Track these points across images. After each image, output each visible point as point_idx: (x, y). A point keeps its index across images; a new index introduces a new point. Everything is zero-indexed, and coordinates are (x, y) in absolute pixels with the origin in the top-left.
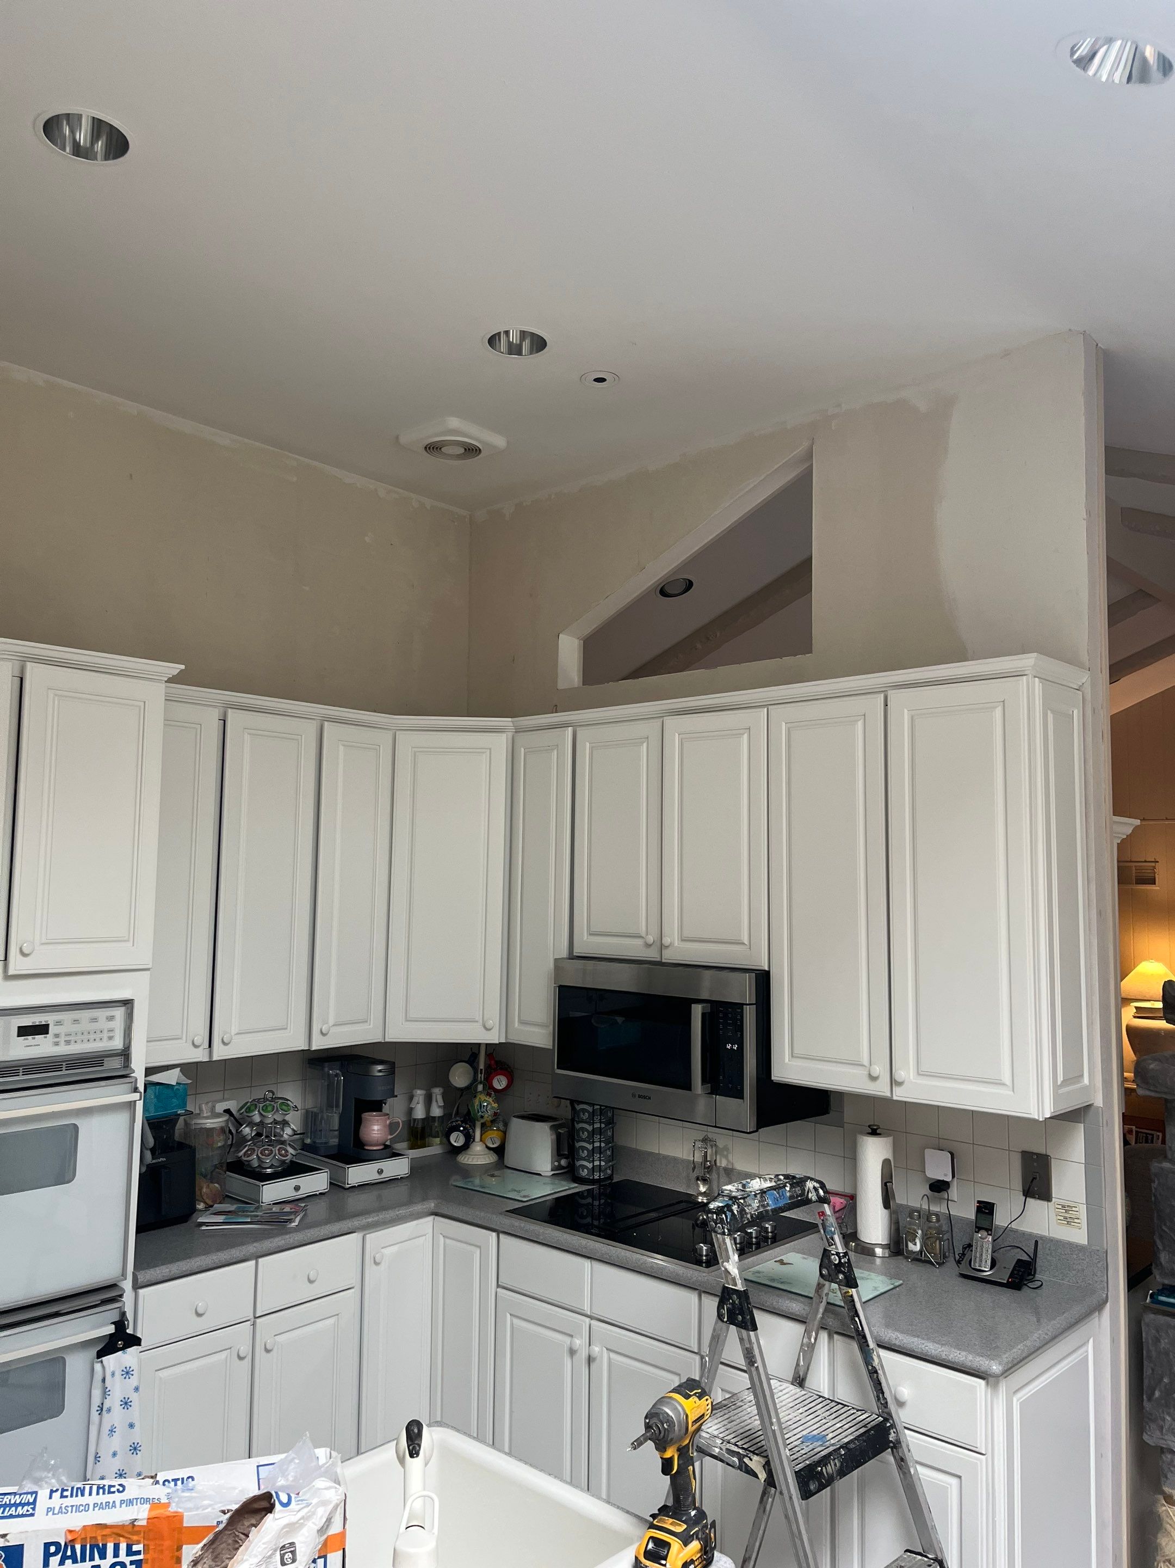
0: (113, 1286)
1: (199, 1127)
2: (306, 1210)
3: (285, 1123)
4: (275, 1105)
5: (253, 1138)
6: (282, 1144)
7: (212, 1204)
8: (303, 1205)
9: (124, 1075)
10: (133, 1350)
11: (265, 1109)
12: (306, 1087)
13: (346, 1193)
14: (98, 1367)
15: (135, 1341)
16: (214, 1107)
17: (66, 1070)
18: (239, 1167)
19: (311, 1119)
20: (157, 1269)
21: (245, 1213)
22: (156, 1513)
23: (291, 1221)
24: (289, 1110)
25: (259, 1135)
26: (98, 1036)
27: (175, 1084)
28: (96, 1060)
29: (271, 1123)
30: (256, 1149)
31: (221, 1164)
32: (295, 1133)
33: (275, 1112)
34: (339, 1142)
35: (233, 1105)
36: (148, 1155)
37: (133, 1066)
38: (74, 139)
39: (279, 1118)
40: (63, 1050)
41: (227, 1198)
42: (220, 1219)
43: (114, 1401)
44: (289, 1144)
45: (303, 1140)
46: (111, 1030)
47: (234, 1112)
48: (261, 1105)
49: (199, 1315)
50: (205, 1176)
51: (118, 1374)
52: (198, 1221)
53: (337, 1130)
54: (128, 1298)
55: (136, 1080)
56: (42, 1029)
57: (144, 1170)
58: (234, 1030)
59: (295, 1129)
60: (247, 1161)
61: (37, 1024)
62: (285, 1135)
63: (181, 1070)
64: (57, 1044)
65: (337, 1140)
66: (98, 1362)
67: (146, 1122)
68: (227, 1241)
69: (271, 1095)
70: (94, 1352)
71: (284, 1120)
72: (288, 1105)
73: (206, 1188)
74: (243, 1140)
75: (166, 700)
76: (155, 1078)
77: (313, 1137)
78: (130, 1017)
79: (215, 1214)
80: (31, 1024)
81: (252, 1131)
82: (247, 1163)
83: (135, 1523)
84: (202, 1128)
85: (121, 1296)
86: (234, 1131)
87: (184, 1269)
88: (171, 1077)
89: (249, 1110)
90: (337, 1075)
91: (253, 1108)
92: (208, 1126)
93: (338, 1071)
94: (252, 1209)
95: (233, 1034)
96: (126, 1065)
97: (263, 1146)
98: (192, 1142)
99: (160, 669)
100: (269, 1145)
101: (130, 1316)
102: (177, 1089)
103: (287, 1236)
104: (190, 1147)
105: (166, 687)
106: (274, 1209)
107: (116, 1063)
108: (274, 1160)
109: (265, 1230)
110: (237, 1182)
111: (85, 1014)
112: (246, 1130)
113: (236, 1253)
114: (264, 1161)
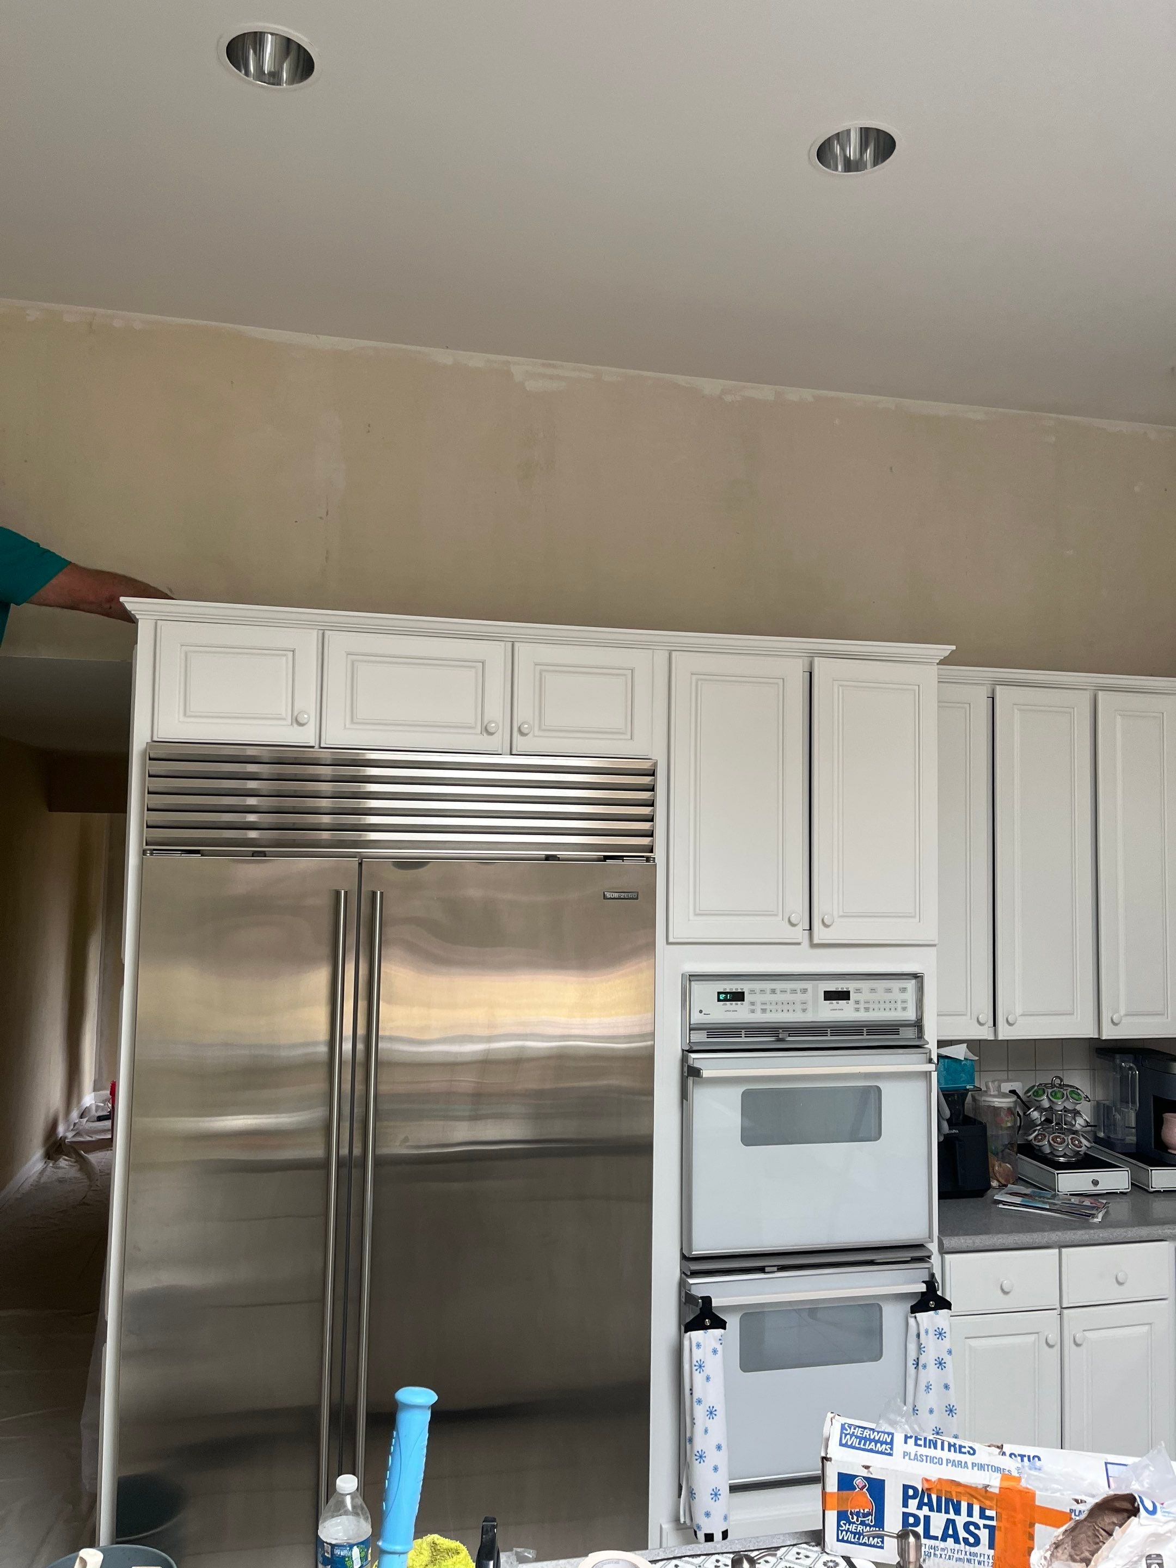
0: (920, 1246)
1: (987, 1104)
2: (1108, 1207)
3: (1076, 1113)
4: (1065, 1092)
5: (1041, 1124)
6: (1074, 1134)
7: (1006, 1183)
8: (1104, 1201)
9: (917, 1046)
10: (943, 1312)
11: (1054, 1094)
12: (1094, 1079)
13: (1151, 1196)
14: (912, 1321)
15: (945, 1304)
16: (1000, 1086)
17: (867, 1035)
18: (1029, 1150)
19: (1103, 1112)
20: (961, 1238)
21: (1042, 1199)
22: (1007, 1484)
23: (1093, 1216)
24: (1081, 1099)
25: (1048, 1121)
26: (893, 1006)
27: (963, 1059)
28: (892, 1028)
29: (1061, 1111)
30: (1046, 1134)
31: (1011, 1144)
32: (1088, 1125)
33: (1065, 1101)
34: (1137, 1140)
35: (1017, 1086)
36: (945, 1125)
37: (926, 1037)
38: (845, 156)
39: (1070, 1107)
40: (862, 1016)
41: (1019, 1180)
42: (1018, 1200)
43: (929, 1357)
44: (1082, 1135)
45: (1095, 1133)
46: (904, 1002)
47: (1021, 1093)
48: (1050, 1091)
49: (1005, 1293)
50: (996, 1154)
51: (931, 1332)
52: (995, 1198)
53: (1134, 1128)
54: (935, 1259)
55: (930, 1051)
56: (844, 995)
57: (942, 1139)
58: (1019, 1010)
59: (1088, 1120)
60: (1038, 1146)
61: (840, 990)
62: (1077, 1125)
63: (967, 1047)
64: (857, 1010)
65: (1134, 1138)
66: (912, 1317)
67: (941, 1093)
68: (1025, 1224)
69: (1058, 1081)
70: (907, 1306)
71: (1075, 1109)
72: (1079, 1094)
73: (998, 1167)
74: (1031, 1124)
75: (939, 682)
76: (946, 1051)
77: (1106, 1131)
78: (920, 989)
79: (1011, 1194)
80: (835, 990)
81: (1041, 1116)
82: (1038, 1148)
83: (988, 1489)
84: (989, 1107)
85: (929, 1257)
86: (1021, 1114)
87: (987, 1244)
88: (960, 1052)
89: (1036, 1094)
90: (1131, 1068)
91: (1040, 1092)
92: (997, 1105)
93: (1131, 1065)
94: (1049, 1197)
95: (1017, 1015)
96: (920, 1035)
97: (1053, 1133)
98: (984, 1119)
99: (932, 652)
100: (1058, 1133)
101: (938, 1277)
102: (964, 1064)
103: (1092, 1231)
104: (981, 1123)
105: (938, 669)
106: (1073, 1200)
107: (909, 1034)
108: (1067, 1149)
109: (1065, 1220)
110: (1029, 1166)
111: (881, 985)
112: (1035, 1115)
113: (1037, 1237)
114: (1057, 1148)
